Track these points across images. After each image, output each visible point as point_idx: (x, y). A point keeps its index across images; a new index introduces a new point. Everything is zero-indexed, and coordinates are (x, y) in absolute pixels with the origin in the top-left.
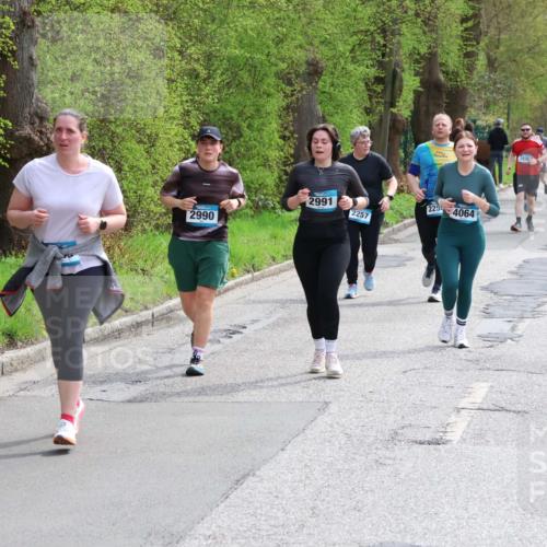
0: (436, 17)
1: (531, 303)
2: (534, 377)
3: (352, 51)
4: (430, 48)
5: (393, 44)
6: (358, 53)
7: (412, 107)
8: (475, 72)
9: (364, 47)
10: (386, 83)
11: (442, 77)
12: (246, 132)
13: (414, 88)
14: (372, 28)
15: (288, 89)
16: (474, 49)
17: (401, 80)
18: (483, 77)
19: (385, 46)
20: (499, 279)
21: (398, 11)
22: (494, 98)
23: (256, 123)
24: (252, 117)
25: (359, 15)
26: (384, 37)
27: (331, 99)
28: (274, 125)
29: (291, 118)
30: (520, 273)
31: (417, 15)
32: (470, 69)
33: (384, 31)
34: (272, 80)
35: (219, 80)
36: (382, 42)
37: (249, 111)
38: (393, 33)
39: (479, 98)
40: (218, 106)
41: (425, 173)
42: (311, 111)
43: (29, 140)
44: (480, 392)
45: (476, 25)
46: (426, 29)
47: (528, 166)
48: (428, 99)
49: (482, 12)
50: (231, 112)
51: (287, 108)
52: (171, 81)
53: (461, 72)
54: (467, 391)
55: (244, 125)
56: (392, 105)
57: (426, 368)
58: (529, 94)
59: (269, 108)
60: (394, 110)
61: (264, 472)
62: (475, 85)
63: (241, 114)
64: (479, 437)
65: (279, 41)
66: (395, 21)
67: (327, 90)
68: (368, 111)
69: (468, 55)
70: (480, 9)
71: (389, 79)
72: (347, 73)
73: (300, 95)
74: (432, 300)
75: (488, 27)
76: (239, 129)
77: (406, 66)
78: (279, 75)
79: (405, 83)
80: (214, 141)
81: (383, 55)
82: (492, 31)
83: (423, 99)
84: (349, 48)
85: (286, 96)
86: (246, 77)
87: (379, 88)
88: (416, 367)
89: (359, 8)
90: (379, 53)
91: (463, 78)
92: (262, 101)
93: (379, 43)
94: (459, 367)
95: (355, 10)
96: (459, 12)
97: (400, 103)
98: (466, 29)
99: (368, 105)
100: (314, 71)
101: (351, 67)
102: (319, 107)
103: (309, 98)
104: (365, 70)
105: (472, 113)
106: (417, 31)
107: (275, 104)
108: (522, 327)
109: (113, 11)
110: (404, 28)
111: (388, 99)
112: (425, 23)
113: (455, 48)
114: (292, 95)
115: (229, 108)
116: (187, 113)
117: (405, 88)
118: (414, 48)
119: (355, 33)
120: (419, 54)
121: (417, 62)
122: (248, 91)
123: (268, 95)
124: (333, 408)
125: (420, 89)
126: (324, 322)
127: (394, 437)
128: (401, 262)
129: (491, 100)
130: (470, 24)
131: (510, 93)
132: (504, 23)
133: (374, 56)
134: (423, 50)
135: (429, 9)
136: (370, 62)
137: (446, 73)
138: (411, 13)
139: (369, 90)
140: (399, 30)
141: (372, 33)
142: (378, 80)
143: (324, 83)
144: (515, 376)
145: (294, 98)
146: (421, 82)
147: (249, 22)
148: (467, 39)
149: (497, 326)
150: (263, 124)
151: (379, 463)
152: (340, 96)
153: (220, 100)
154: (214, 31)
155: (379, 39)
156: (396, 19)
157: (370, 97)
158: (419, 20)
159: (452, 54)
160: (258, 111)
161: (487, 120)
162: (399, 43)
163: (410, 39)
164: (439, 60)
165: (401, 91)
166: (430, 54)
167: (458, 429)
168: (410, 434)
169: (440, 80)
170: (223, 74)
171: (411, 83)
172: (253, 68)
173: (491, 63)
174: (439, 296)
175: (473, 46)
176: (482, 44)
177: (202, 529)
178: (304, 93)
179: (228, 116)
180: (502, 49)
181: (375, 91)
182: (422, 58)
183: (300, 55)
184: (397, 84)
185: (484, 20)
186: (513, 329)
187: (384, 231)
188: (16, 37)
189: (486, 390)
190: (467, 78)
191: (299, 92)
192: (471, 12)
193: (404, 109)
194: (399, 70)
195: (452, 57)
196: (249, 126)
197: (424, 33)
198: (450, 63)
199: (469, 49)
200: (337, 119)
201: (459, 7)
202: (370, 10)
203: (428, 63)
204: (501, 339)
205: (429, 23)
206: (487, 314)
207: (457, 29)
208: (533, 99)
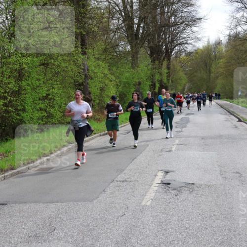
1: (184, 125)
5: (154, 78)
6: (148, 80)
10: (153, 86)
12: (128, 96)
14: (150, 75)
15: (135, 87)
18: (171, 84)
20: (178, 121)
21: (155, 72)
27: (143, 89)
30: (182, 119)
32: (169, 82)
33: (152, 76)
34: (132, 85)
36: (152, 78)
37: (128, 91)
38: (154, 76)
39: (170, 88)
41: (161, 101)
43: (87, 98)
44: (177, 142)
47: (179, 100)
48: (161, 88)
50: (125, 92)
52: (113, 86)
54: (175, 141)
56: (155, 89)
60: (155, 91)
61: (138, 158)
62: (169, 86)
64: (178, 150)
65: (133, 78)
66: (154, 74)
69: (168, 80)
70: (170, 71)
72: (146, 84)
74: (163, 128)
76: (126, 95)
77: (157, 82)
78: (133, 84)
82: (172, 75)
84: (146, 79)
86: (127, 85)
87: (152, 87)
89: (147, 72)
91: (167, 84)
100: (140, 84)
103: (139, 89)
104: (149, 83)
106: (158, 75)
108: (183, 129)
109: (102, 73)
110: (156, 75)
113: (165, 79)
116: (116, 92)
118: (158, 79)
119: (147, 76)
122: (128, 88)
123: (131, 88)
124: (149, 146)
126: (136, 137)
127: (162, 151)
128: (158, 119)
130: (168, 74)
133: (151, 80)
134: (160, 79)
137: (164, 83)
139: (150, 87)
142: (152, 85)
143: (141, 86)
144: (183, 139)
145: (136, 89)
147: (127, 75)
148: (167, 77)
149: (179, 129)
151: (160, 155)
152: (145, 88)
158: (159, 73)
163: (157, 77)
164: (163, 81)
167: (174, 148)
168: (165, 150)
171: (158, 85)
172: (128, 83)
173: (172, 81)
174: (165, 127)
176: (170, 78)
177: (127, 168)
180: (174, 79)
182: (159, 81)
183: (137, 81)
184: (155, 86)
185: (171, 73)
187: (154, 113)
188: (85, 79)
192: (168, 72)
193: (157, 90)
194: (155, 83)
195: (165, 81)
197: (160, 76)
200: (144, 92)
201: (166, 71)
202: (149, 72)
203: (161, 82)
204: (180, 132)
205: (161, 74)
206: (176, 127)
207: (166, 75)
208: (180, 88)
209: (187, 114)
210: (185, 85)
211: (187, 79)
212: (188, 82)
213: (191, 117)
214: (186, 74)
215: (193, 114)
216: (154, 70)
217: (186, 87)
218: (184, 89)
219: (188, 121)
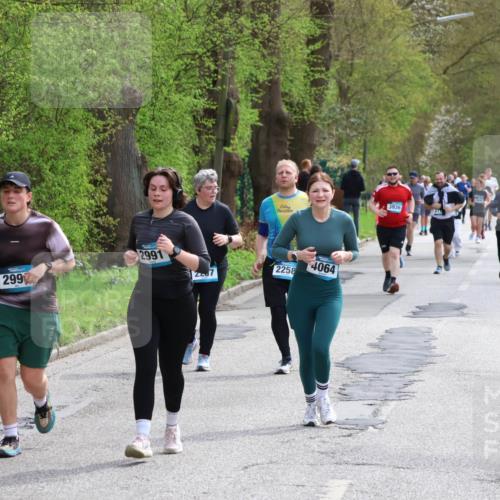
0: (277, 38)
1: (396, 382)
2: (402, 473)
3: (177, 78)
4: (270, 74)
5: (225, 70)
6: (184, 80)
7: (250, 146)
8: (324, 104)
9: (192, 73)
10: (218, 117)
11: (285, 110)
12: (49, 175)
13: (251, 122)
14: (200, 50)
15: (100, 124)
16: (323, 76)
17: (236, 113)
18: (334, 109)
19: (216, 72)
20: (357, 353)
21: (232, 31)
22: (348, 135)
23: (61, 164)
24: (55, 157)
25: (185, 35)
26: (215, 61)
27: (152, 136)
28: (83, 167)
29: (103, 159)
31: (254, 35)
32: (319, 100)
33: (214, 54)
34: (79, 113)
35: (14, 113)
36: (213, 67)
37: (52, 150)
38: (226, 57)
39: (330, 134)
40: (14, 144)
42: (128, 150)
44: (337, 492)
45: (326, 48)
46: (265, 52)
48: (268, 135)
49: (332, 31)
50: (30, 152)
51: (99, 146)
53: (308, 103)
55: (46, 167)
56: (226, 143)
57: (271, 462)
58: (389, 129)
59: (76, 147)
60: (228, 149)
62: (324, 119)
63: (42, 154)
66: (228, 43)
67: (146, 124)
68: (197, 150)
69: (316, 83)
70: (329, 28)
71: (221, 112)
73: (114, 131)
75: (339, 49)
76: (39, 170)
77: (242, 96)
79: (241, 116)
80: (18, 189)
81: (215, 83)
82: (344, 55)
83: (263, 136)
84: (174, 73)
85: (97, 132)
87: (209, 123)
88: (259, 462)
89: (184, 26)
90: (210, 81)
91: (311, 111)
92: (68, 139)
93: (209, 68)
94: (311, 461)
95: (179, 29)
96: (305, 31)
97: (235, 141)
98: (313, 53)
99: (197, 143)
101: (175, 97)
102: (137, 145)
103: (126, 134)
104: (192, 101)
105: (321, 152)
106: (255, 54)
107: (84, 141)
108: (387, 410)
110: (239, 51)
111: (221, 137)
112: (264, 44)
113: (300, 75)
114: (105, 131)
115: (27, 145)
117: (241, 122)
118: (252, 75)
119: (180, 57)
120: (257, 82)
121: (255, 91)
122: (50, 126)
123: (76, 131)
125: (260, 124)
128: (239, 333)
129: (344, 136)
130: (318, 46)
131: (366, 128)
132: (358, 45)
133: (204, 84)
134: (262, 77)
135: (268, 28)
136: (198, 92)
137: (290, 105)
138: (247, 32)
139: (197, 125)
140: (233, 52)
141: (200, 57)
142: (209, 113)
143: (143, 116)
144: (378, 472)
145: (107, 134)
146: (260, 115)
148: (313, 65)
149: (357, 410)
150: (69, 166)
152: (163, 133)
153: (16, 137)
154: (9, 52)
155: (209, 63)
156: (230, 40)
157: (199, 134)
158: (257, 41)
159: (297, 82)
160: (63, 149)
161: (340, 161)
162: (233, 68)
163: (246, 64)
164: (282, 90)
165: (236, 126)
166: (270, 81)
169: (282, 113)
170: (19, 105)
171: (248, 116)
173: (343, 93)
175: (321, 72)
176: (333, 70)
178: (119, 128)
179: (26, 156)
180: (356, 76)
181: (205, 126)
182: (260, 86)
184: (232, 117)
185: (334, 41)
186: (375, 414)
189: (344, 489)
190: (315, 110)
191: (113, 127)
192: (319, 32)
193: (240, 148)
194: (233, 101)
195: (296, 86)
196: (53, 169)
197: (264, 56)
198: (295, 92)
199: (317, 76)
201: (304, 25)
202: (197, 29)
203: (268, 93)
204: (361, 426)
205: (269, 44)
206: (344, 396)
207: (302, 52)
208: (393, 135)
209: (421, 311)
210: (426, 117)
211: (437, 83)
212: (446, 100)
213: (443, 328)
214: (431, 48)
215: (460, 309)
216: (227, 20)
217: (434, 131)
218: (417, 142)
219: (423, 356)
